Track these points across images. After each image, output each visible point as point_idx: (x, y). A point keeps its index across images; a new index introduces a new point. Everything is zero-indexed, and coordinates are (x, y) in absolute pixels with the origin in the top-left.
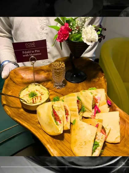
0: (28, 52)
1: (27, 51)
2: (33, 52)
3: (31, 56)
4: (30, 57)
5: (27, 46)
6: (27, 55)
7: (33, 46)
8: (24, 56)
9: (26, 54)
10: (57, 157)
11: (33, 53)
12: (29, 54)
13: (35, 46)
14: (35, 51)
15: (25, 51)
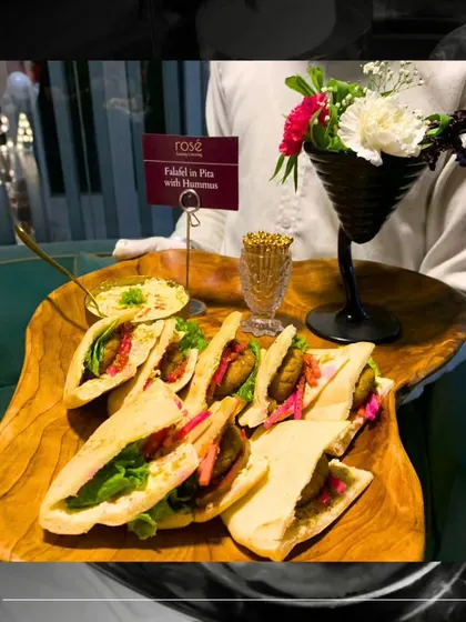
0: (181, 173)
1: (177, 169)
2: (194, 174)
3: (186, 188)
4: (182, 189)
5: (180, 151)
6: (176, 183)
7: (195, 152)
8: (167, 183)
9: (174, 178)
10: (207, 566)
11: (193, 180)
12: (180, 178)
13: (201, 155)
14: (198, 174)
15: (170, 166)
